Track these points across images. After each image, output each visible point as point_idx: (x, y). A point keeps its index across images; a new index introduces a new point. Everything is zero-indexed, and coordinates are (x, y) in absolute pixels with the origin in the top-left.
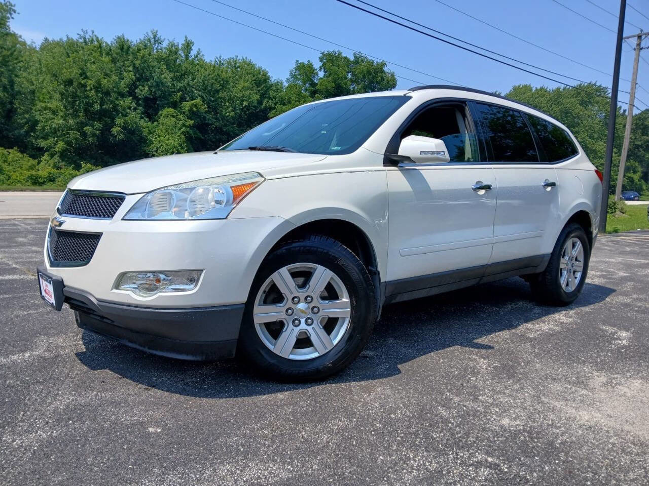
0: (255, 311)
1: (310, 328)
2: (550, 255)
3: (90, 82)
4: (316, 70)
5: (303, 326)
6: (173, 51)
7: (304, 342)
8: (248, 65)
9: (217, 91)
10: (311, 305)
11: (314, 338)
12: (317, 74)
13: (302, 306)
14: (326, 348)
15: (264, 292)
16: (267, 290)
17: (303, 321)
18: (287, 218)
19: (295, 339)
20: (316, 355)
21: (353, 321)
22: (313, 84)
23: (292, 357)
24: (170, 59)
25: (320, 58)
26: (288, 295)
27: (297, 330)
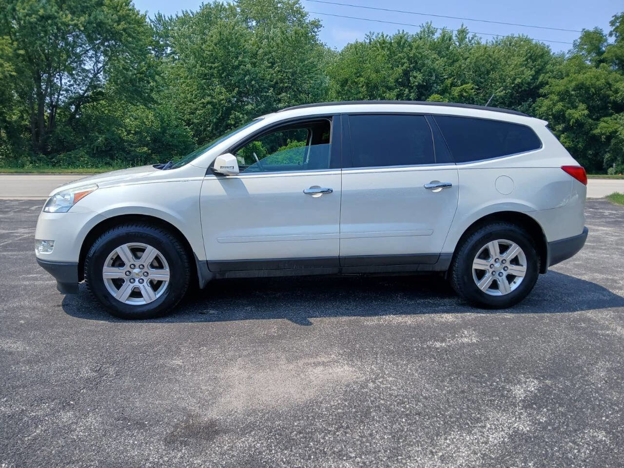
0: (104, 271)
1: (141, 286)
2: (452, 254)
3: (362, 79)
4: (605, 36)
5: (137, 284)
6: (446, 39)
7: (136, 294)
8: (525, 41)
9: (488, 73)
10: (143, 271)
11: (143, 292)
12: (606, 40)
13: (136, 270)
14: (151, 299)
15: (112, 259)
16: (114, 258)
17: (137, 280)
18: (99, 213)
19: (130, 292)
20: (144, 303)
21: (170, 284)
22: (600, 53)
23: (128, 302)
24: (443, 47)
25: (610, 22)
26: (128, 264)
27: (132, 285)
